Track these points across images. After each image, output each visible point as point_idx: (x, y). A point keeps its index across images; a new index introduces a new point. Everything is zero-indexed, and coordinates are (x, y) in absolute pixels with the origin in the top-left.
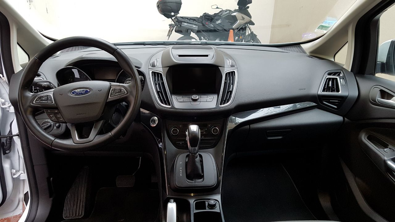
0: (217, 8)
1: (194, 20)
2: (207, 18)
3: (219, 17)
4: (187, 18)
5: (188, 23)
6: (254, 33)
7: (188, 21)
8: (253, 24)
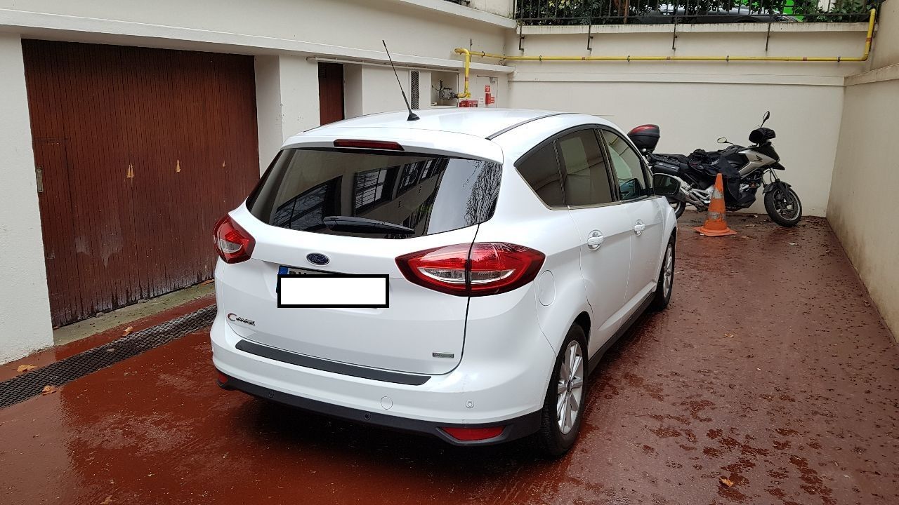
0: (726, 142)
1: (676, 159)
2: (699, 155)
3: (717, 156)
4: (665, 156)
5: (664, 162)
6: (781, 180)
7: (666, 160)
8: (782, 168)
